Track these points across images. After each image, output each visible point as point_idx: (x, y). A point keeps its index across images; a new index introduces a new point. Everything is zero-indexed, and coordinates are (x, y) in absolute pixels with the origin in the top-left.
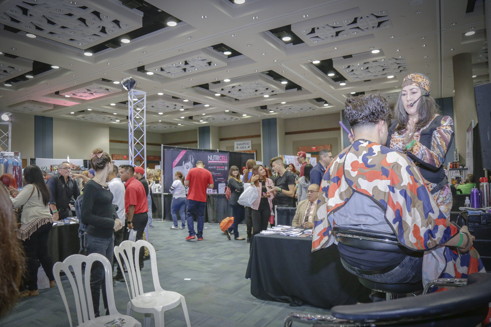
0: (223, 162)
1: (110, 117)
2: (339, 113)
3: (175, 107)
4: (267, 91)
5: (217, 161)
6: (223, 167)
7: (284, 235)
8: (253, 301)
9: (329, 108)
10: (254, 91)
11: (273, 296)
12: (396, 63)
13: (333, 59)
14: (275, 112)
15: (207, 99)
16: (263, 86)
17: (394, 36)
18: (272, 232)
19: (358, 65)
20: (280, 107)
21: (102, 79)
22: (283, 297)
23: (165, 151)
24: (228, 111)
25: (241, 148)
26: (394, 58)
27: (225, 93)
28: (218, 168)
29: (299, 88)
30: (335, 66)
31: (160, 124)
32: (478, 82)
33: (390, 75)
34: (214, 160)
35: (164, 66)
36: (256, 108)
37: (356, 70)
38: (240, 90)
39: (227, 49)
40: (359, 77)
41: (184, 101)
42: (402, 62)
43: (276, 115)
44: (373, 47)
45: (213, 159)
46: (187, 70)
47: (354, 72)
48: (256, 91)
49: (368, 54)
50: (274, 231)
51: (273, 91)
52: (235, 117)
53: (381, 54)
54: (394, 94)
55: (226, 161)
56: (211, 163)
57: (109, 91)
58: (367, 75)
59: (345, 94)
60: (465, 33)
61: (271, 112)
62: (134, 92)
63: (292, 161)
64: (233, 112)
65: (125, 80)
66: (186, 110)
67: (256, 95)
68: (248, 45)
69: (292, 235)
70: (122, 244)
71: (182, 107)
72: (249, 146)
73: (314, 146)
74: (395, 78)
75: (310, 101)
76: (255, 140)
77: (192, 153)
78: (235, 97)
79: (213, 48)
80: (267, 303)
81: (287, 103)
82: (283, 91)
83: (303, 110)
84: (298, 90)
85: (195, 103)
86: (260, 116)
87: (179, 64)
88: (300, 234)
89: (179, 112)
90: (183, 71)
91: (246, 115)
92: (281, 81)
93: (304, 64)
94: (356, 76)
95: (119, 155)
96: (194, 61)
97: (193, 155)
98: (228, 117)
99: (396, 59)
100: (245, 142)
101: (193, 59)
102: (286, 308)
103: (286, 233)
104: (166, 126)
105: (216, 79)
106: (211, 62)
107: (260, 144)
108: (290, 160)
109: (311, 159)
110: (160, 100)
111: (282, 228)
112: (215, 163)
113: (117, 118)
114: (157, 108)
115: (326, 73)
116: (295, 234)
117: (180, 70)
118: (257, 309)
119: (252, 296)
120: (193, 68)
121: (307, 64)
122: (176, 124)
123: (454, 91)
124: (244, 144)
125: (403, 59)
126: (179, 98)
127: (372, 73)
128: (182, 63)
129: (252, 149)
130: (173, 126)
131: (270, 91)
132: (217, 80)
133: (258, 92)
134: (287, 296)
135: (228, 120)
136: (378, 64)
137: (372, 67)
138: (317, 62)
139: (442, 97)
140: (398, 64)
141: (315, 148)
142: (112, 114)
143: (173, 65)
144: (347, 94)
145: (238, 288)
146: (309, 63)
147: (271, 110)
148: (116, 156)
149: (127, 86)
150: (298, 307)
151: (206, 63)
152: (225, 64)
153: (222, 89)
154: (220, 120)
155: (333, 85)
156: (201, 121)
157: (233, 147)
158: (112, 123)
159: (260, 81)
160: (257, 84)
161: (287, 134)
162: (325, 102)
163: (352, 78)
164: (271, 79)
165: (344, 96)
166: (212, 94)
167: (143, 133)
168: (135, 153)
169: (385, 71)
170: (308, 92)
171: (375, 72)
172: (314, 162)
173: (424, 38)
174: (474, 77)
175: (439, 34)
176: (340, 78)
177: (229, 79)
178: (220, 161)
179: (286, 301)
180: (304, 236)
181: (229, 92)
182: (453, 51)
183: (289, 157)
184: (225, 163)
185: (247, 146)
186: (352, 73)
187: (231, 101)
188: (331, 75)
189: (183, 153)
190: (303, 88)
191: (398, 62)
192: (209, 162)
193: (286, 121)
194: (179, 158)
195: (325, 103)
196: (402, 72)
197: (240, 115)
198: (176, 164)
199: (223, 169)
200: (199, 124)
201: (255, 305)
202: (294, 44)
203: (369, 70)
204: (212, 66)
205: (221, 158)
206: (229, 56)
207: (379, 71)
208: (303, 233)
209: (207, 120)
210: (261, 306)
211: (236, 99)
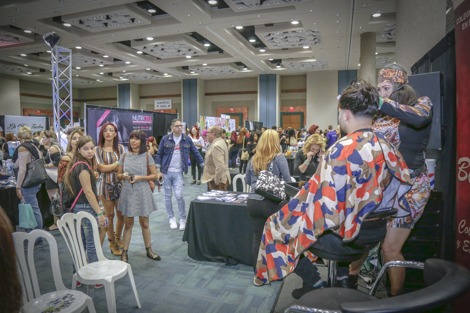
0: (148, 122)
1: (20, 69)
2: (257, 78)
3: (94, 62)
4: (190, 53)
5: (142, 121)
6: (147, 127)
7: (220, 201)
8: (191, 262)
9: (248, 72)
10: (177, 51)
11: (210, 257)
12: (312, 35)
13: (255, 26)
14: (195, 73)
15: (129, 56)
16: (186, 47)
17: (312, 10)
18: (208, 198)
19: (277, 34)
20: (201, 69)
21: (9, 26)
22: (219, 257)
23: (89, 111)
24: (149, 69)
25: (161, 106)
26: (310, 30)
27: (147, 51)
28: (143, 129)
29: (221, 51)
30: (257, 33)
31: (77, 79)
32: (379, 59)
33: (306, 45)
34: (139, 121)
35: (83, 19)
36: (178, 68)
37: (276, 38)
38: (163, 49)
39: (151, 7)
40: (278, 45)
41: (104, 56)
42: (317, 35)
43: (196, 75)
44: (293, 18)
45: (137, 119)
46: (108, 26)
47: (274, 40)
48: (179, 51)
49: (288, 25)
50: (209, 196)
51: (195, 53)
52: (156, 76)
53: (300, 25)
54: (308, 64)
55: (150, 121)
56: (135, 123)
57: (19, 40)
58: (285, 44)
59: (263, 60)
60: (373, 14)
61: (192, 72)
62: (58, 48)
63: (212, 122)
64: (154, 71)
65: (47, 35)
66: (106, 66)
67: (178, 55)
68: (174, 5)
69: (228, 200)
70: (64, 217)
71: (102, 62)
72: (169, 105)
73: (232, 108)
74: (310, 49)
75: (230, 64)
76: (176, 100)
77: (116, 113)
78: (157, 56)
79: (137, 4)
80: (204, 264)
81: (208, 65)
82: (205, 53)
83: (223, 73)
84: (219, 53)
85: (115, 60)
86: (181, 76)
87: (100, 18)
88: (235, 199)
89: (98, 67)
90: (104, 26)
91: (167, 74)
92: (204, 43)
93: (228, 29)
94: (276, 44)
95: (32, 109)
96: (116, 16)
97: (118, 115)
98: (149, 76)
99: (313, 31)
100: (165, 101)
101: (116, 14)
102: (222, 268)
103: (222, 199)
104: (83, 81)
105: (138, 36)
106: (134, 19)
107: (180, 104)
108: (211, 121)
109: (230, 120)
110: (78, 54)
111: (216, 193)
112: (139, 123)
113: (29, 70)
114: (75, 62)
115: (247, 38)
116: (230, 200)
117: (101, 24)
118: (195, 270)
119: (188, 257)
120: (116, 23)
121: (230, 28)
122: (95, 80)
123: (359, 65)
124: (164, 103)
125: (319, 32)
126: (99, 53)
127: (290, 42)
128: (103, 17)
129: (172, 108)
130: (91, 82)
131: (192, 52)
132: (140, 38)
133: (181, 53)
134: (222, 256)
135: (149, 79)
136: (297, 34)
137: (290, 37)
138: (240, 28)
139: (349, 69)
140: (314, 36)
141: (233, 109)
142: (23, 66)
143: (93, 18)
144: (265, 60)
145: (174, 250)
146: (232, 28)
147: (192, 71)
148: (28, 110)
149: (50, 42)
150: (233, 266)
151: (129, 19)
152: (149, 22)
153: (145, 48)
154: (141, 78)
155: (253, 50)
156: (121, 78)
157: (153, 105)
158: (23, 75)
159: (184, 42)
160: (180, 45)
161: (206, 94)
162: (244, 66)
163: (272, 45)
164: (194, 40)
165: (262, 62)
166: (134, 52)
167: (69, 94)
168: (61, 113)
169: (302, 42)
170: (228, 56)
171: (293, 42)
172: (233, 123)
173: (338, 15)
174: (376, 53)
175: (351, 12)
176: (260, 45)
177: (152, 37)
178: (144, 121)
179: (222, 261)
180: (238, 202)
181: (152, 50)
182: (361, 29)
183: (210, 118)
184: (149, 123)
185: (167, 105)
186: (272, 41)
187: (152, 59)
188: (253, 41)
189: (107, 113)
190: (225, 52)
191: (314, 34)
192: (134, 122)
193: (207, 82)
194: (103, 118)
195: (244, 68)
196: (317, 44)
197: (162, 74)
198: (100, 123)
199: (148, 130)
200: (119, 81)
201: (193, 266)
202: (219, 8)
203: (288, 39)
204: (136, 23)
205: (145, 118)
206: (153, 14)
207: (297, 41)
208: (237, 199)
209: (127, 77)
210: (199, 267)
211: (158, 58)
